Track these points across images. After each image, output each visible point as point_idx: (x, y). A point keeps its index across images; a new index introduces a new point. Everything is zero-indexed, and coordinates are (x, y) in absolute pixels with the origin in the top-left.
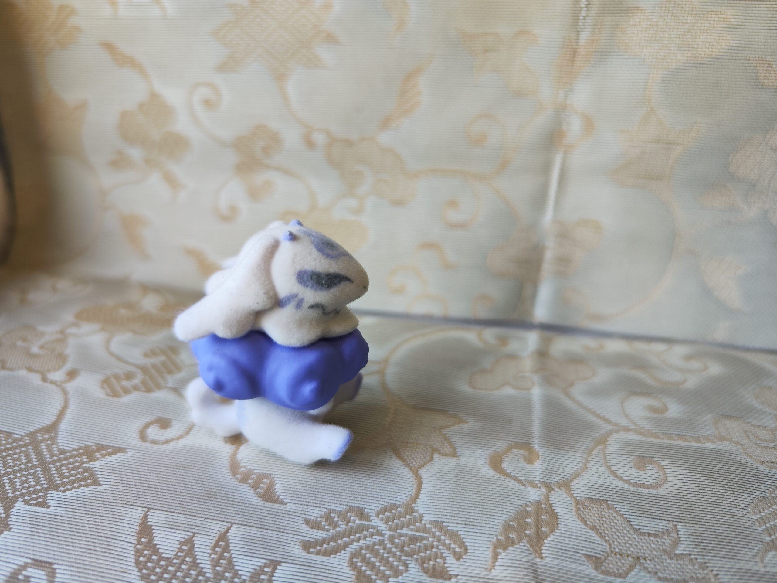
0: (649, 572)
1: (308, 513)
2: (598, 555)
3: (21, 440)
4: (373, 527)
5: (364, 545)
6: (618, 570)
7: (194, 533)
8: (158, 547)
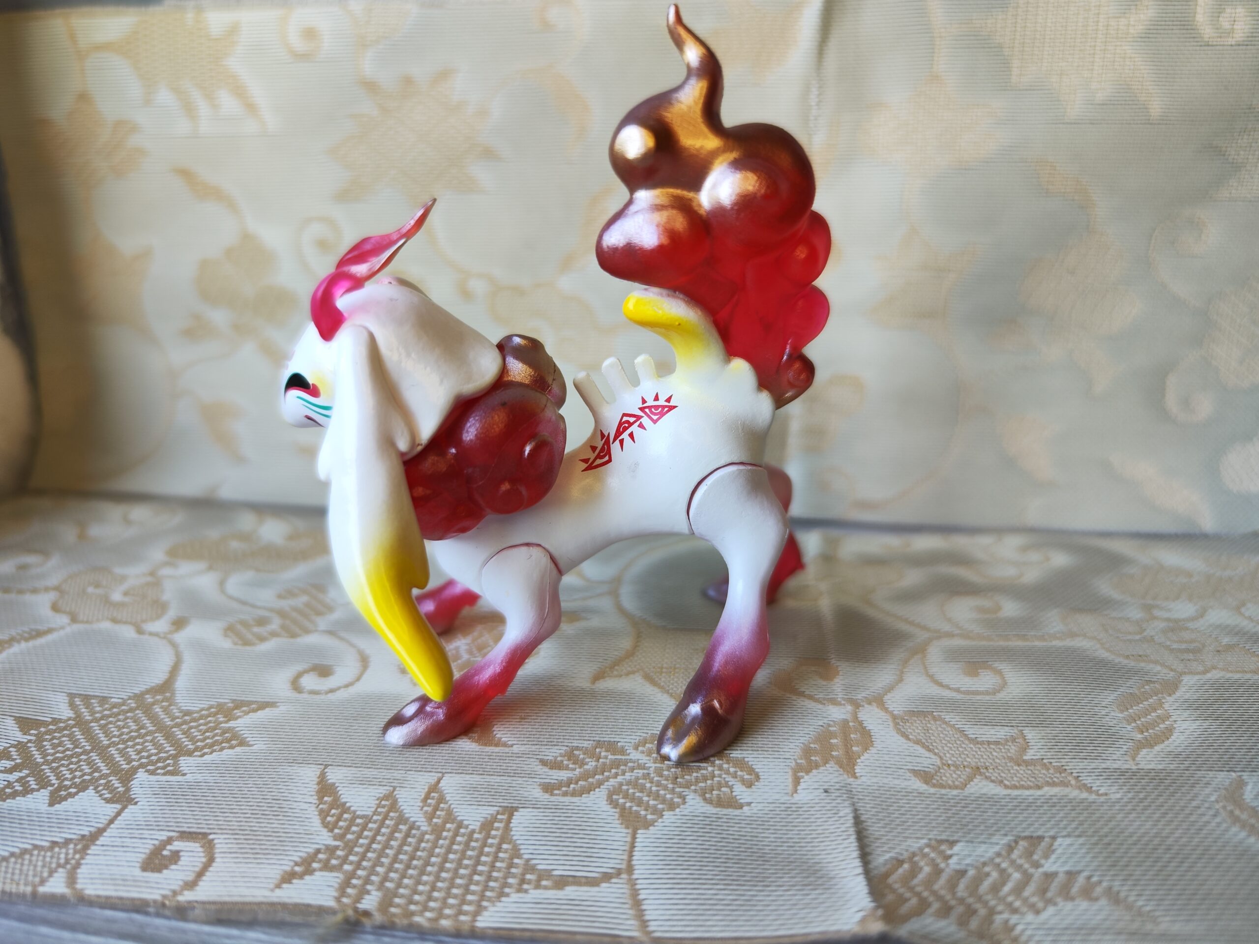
0: (993, 781)
1: (543, 754)
2: (926, 769)
3: (123, 704)
4: (631, 761)
5: (624, 781)
6: (953, 782)
7: (395, 788)
8: (348, 805)
